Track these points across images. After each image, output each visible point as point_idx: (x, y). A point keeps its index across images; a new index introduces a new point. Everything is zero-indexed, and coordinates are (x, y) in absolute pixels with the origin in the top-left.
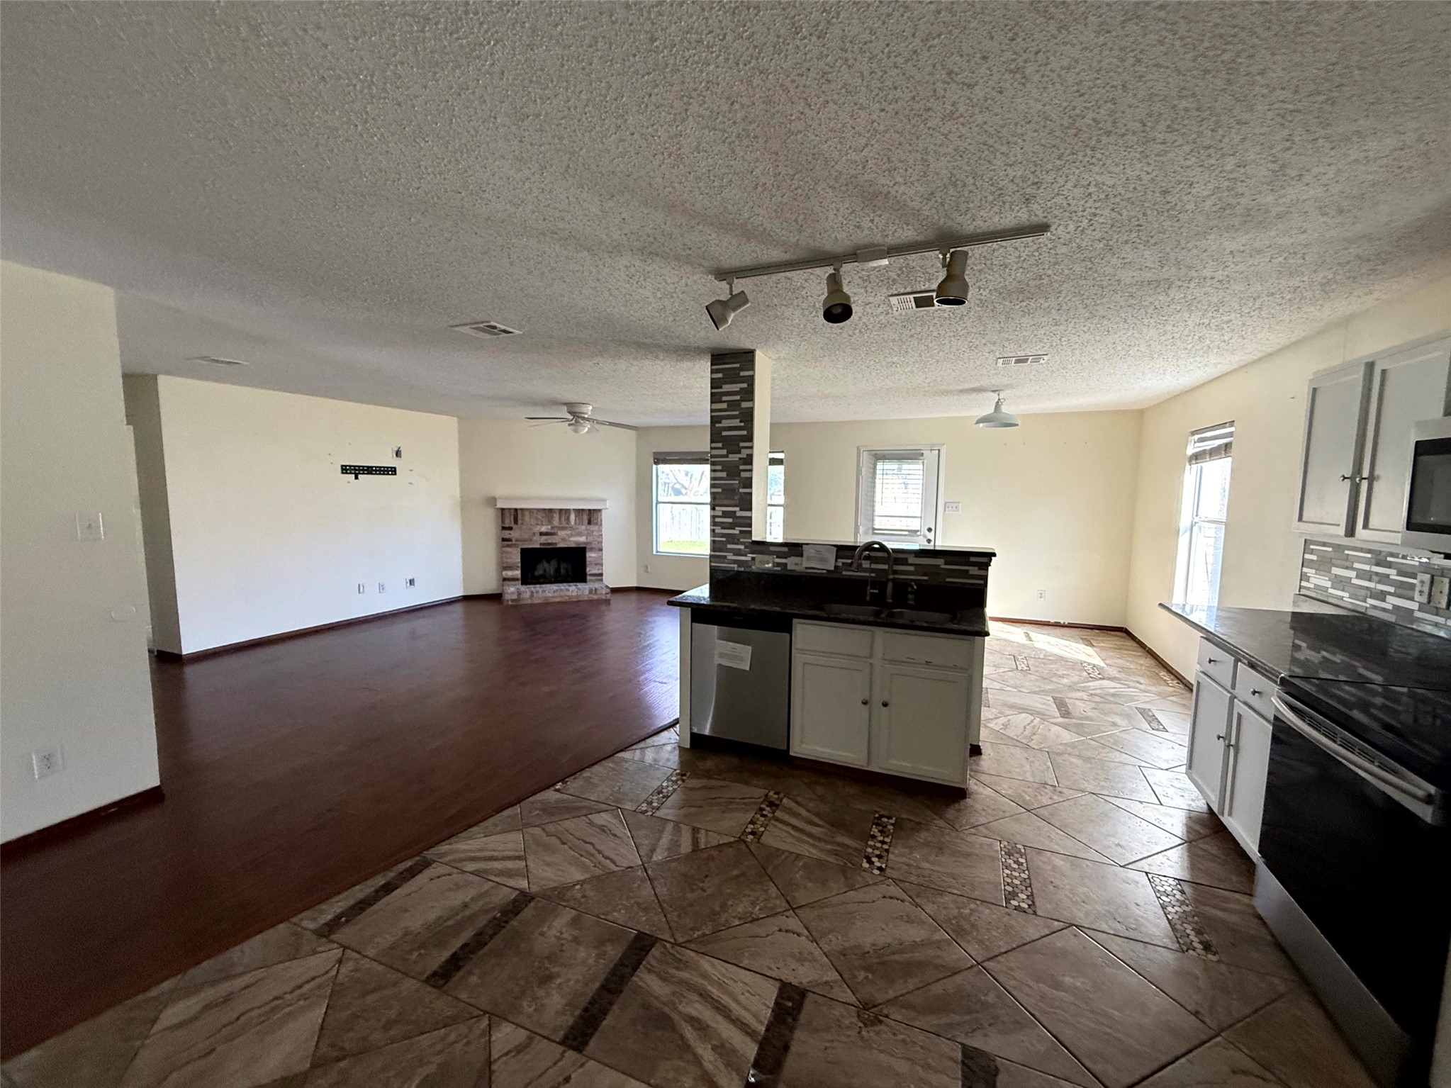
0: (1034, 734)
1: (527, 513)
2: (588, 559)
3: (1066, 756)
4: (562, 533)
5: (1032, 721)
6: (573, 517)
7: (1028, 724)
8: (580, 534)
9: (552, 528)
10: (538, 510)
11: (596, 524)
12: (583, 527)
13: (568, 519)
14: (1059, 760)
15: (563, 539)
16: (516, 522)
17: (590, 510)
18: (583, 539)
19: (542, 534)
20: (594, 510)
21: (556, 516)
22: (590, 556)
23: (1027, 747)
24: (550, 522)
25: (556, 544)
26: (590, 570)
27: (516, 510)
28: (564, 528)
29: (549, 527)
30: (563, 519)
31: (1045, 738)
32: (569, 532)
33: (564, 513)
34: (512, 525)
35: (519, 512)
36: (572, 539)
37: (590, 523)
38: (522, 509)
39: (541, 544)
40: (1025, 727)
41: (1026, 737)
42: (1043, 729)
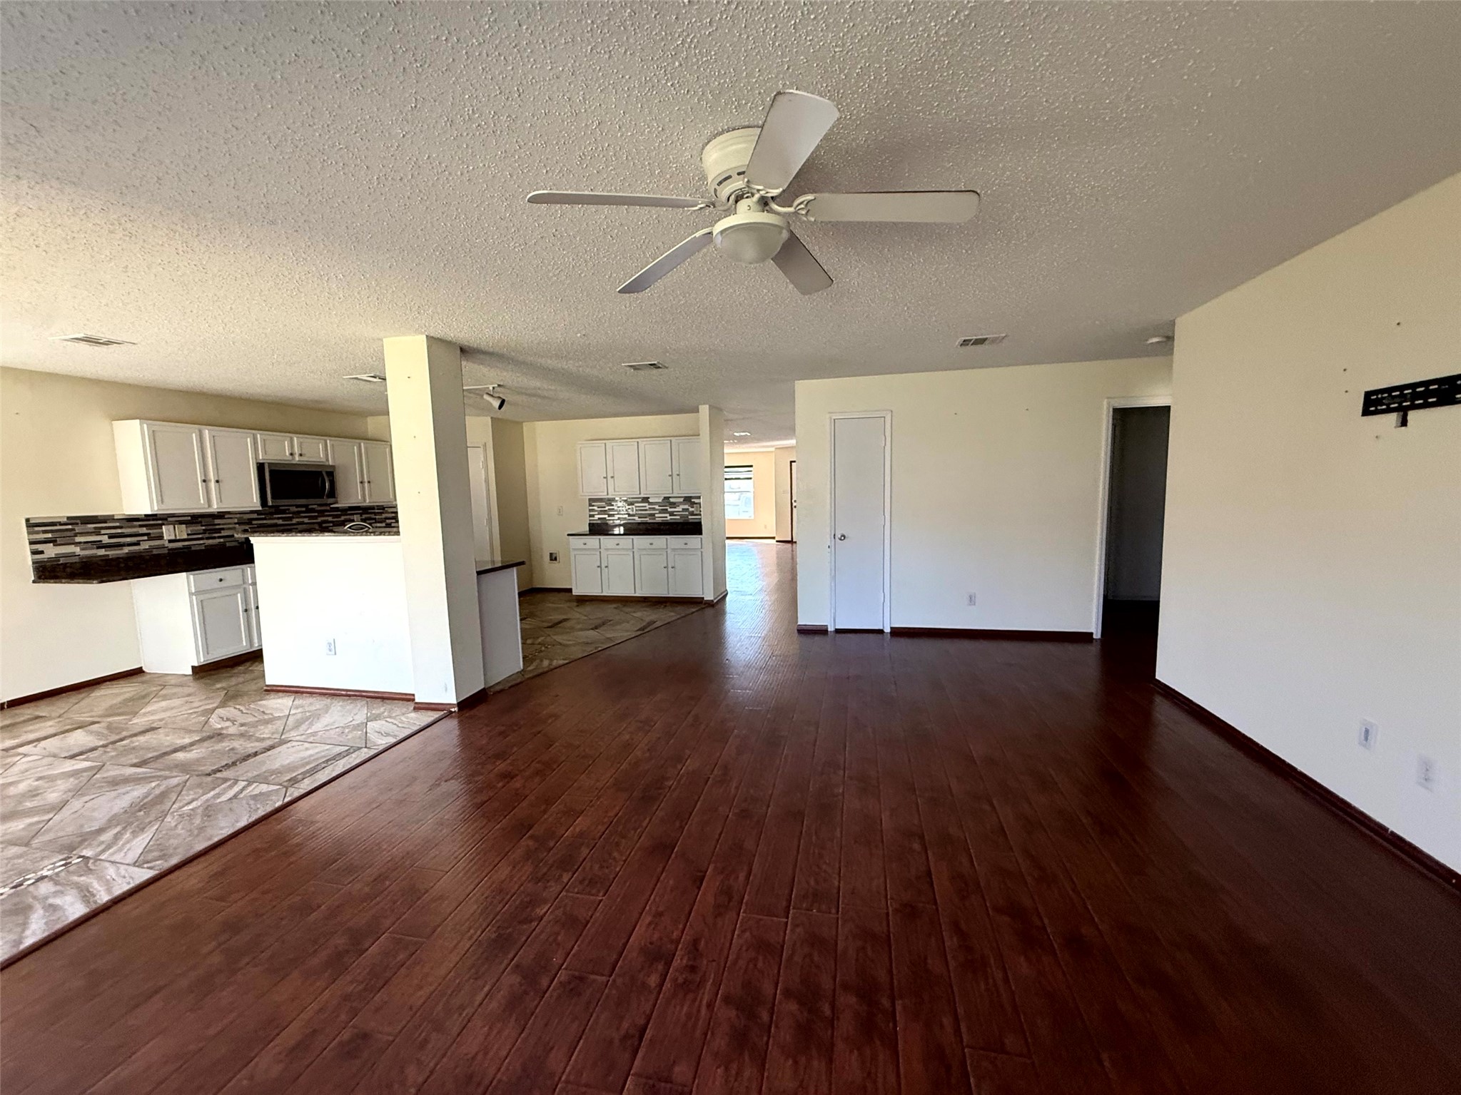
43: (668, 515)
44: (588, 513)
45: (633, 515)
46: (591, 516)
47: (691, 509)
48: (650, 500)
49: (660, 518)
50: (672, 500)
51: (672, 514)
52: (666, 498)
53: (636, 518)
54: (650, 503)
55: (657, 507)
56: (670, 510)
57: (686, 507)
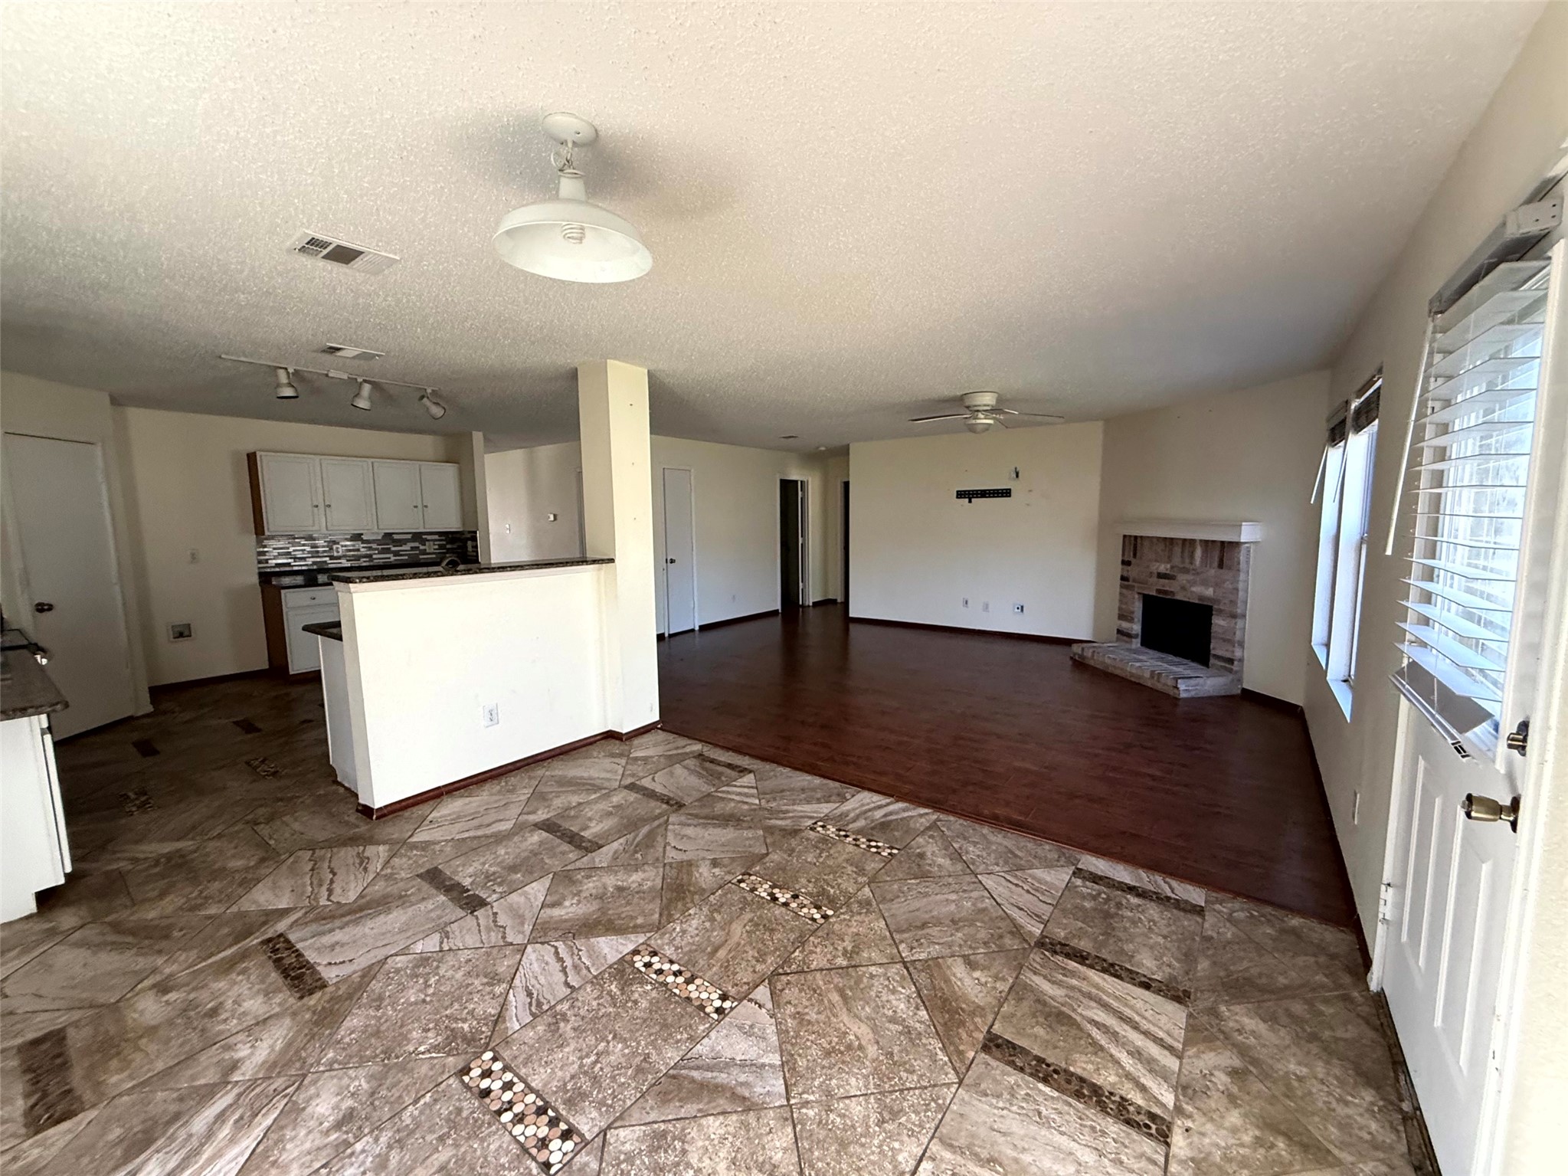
0: (312, 870)
1: (1146, 543)
2: (1214, 629)
3: (252, 864)
4: (1182, 578)
5: (330, 891)
6: (1198, 553)
7: (332, 882)
8: (1205, 583)
9: (1172, 567)
10: (1158, 538)
11: (1230, 568)
12: (1212, 572)
13: (1192, 556)
14: (260, 854)
15: (1183, 588)
16: (1135, 555)
17: (1223, 543)
18: (1209, 592)
19: (1160, 576)
20: (1230, 543)
21: (1177, 550)
22: (1218, 622)
23: (312, 846)
24: (1169, 559)
25: (1172, 593)
26: (1217, 648)
27: (1136, 537)
28: (1186, 571)
29: (1169, 566)
30: (1186, 554)
31: (293, 871)
32: (1190, 577)
33: (1188, 544)
34: (1131, 559)
35: (1139, 541)
36: (1194, 589)
37: (1221, 566)
38: (1141, 537)
39: (1159, 591)
40: (334, 874)
41: (322, 859)
42: (304, 885)
43: (391, 555)
44: (254, 559)
45: (339, 558)
46: (260, 562)
47: (422, 547)
48: (364, 537)
49: (379, 558)
50: (396, 537)
51: (396, 554)
52: (388, 535)
53: (343, 561)
54: (364, 542)
55: (374, 546)
56: (393, 549)
57: (416, 544)
